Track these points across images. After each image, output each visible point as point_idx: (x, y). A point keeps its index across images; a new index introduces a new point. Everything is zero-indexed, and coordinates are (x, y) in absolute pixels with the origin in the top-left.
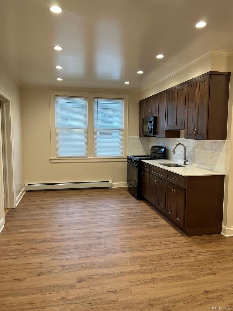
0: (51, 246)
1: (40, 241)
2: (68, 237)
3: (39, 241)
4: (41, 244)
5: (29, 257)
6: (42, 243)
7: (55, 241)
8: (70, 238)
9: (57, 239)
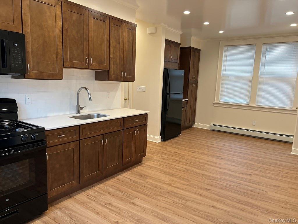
0: (263, 203)
1: (275, 213)
2: (239, 205)
3: (275, 215)
4: (273, 209)
5: (287, 201)
6: (273, 211)
7: (257, 206)
8: (237, 203)
9: (252, 207)
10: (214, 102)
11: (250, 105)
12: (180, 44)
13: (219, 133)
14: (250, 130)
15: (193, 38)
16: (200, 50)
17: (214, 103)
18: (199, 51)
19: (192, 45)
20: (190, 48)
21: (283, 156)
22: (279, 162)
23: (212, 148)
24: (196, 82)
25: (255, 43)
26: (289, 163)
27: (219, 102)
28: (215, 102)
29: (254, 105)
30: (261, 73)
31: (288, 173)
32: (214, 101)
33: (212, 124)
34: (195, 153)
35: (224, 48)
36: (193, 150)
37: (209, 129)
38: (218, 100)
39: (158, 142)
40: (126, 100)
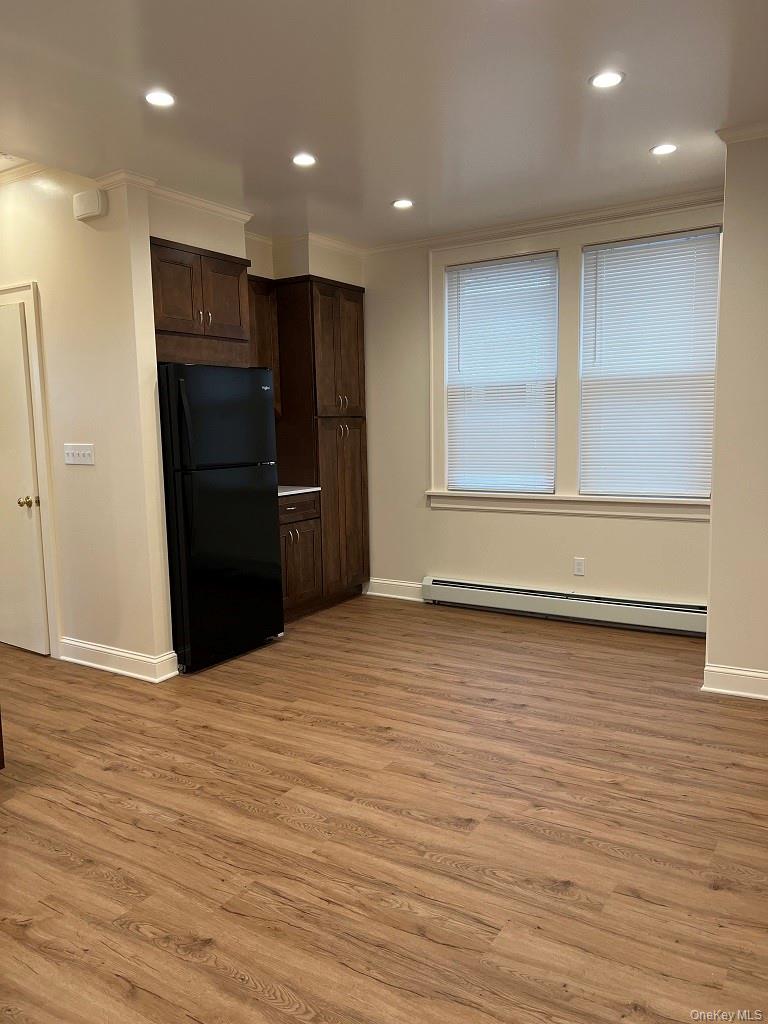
10: (428, 492)
11: (559, 495)
12: (247, 263)
13: (452, 615)
14: (567, 596)
15: (315, 240)
16: (361, 290)
17: (429, 497)
18: (356, 293)
19: (317, 268)
20: (309, 279)
21: (664, 706)
22: (636, 738)
23: (380, 689)
24: (357, 417)
25: (551, 248)
26: (673, 738)
27: (444, 491)
28: (434, 490)
29: (574, 496)
30: (585, 367)
31: (646, 797)
32: (430, 487)
33: (428, 581)
34: (291, 719)
35: (446, 277)
36: (295, 704)
37: (421, 600)
38: (440, 483)
39: (157, 681)
40: (29, 504)
